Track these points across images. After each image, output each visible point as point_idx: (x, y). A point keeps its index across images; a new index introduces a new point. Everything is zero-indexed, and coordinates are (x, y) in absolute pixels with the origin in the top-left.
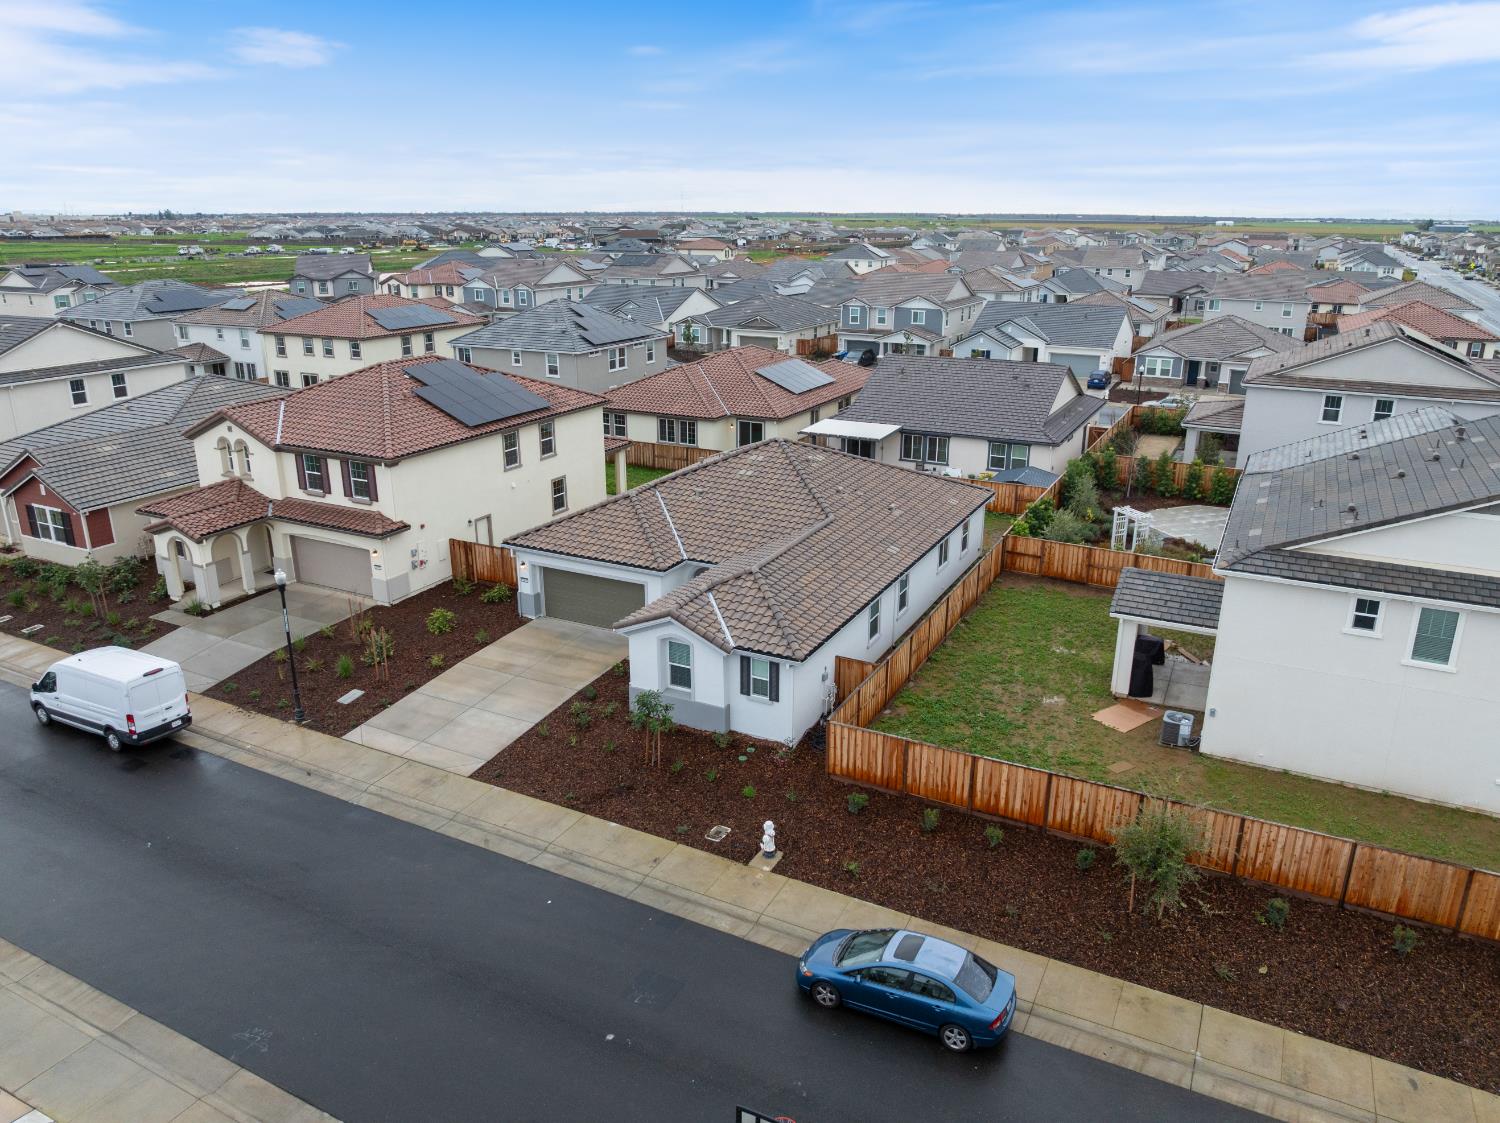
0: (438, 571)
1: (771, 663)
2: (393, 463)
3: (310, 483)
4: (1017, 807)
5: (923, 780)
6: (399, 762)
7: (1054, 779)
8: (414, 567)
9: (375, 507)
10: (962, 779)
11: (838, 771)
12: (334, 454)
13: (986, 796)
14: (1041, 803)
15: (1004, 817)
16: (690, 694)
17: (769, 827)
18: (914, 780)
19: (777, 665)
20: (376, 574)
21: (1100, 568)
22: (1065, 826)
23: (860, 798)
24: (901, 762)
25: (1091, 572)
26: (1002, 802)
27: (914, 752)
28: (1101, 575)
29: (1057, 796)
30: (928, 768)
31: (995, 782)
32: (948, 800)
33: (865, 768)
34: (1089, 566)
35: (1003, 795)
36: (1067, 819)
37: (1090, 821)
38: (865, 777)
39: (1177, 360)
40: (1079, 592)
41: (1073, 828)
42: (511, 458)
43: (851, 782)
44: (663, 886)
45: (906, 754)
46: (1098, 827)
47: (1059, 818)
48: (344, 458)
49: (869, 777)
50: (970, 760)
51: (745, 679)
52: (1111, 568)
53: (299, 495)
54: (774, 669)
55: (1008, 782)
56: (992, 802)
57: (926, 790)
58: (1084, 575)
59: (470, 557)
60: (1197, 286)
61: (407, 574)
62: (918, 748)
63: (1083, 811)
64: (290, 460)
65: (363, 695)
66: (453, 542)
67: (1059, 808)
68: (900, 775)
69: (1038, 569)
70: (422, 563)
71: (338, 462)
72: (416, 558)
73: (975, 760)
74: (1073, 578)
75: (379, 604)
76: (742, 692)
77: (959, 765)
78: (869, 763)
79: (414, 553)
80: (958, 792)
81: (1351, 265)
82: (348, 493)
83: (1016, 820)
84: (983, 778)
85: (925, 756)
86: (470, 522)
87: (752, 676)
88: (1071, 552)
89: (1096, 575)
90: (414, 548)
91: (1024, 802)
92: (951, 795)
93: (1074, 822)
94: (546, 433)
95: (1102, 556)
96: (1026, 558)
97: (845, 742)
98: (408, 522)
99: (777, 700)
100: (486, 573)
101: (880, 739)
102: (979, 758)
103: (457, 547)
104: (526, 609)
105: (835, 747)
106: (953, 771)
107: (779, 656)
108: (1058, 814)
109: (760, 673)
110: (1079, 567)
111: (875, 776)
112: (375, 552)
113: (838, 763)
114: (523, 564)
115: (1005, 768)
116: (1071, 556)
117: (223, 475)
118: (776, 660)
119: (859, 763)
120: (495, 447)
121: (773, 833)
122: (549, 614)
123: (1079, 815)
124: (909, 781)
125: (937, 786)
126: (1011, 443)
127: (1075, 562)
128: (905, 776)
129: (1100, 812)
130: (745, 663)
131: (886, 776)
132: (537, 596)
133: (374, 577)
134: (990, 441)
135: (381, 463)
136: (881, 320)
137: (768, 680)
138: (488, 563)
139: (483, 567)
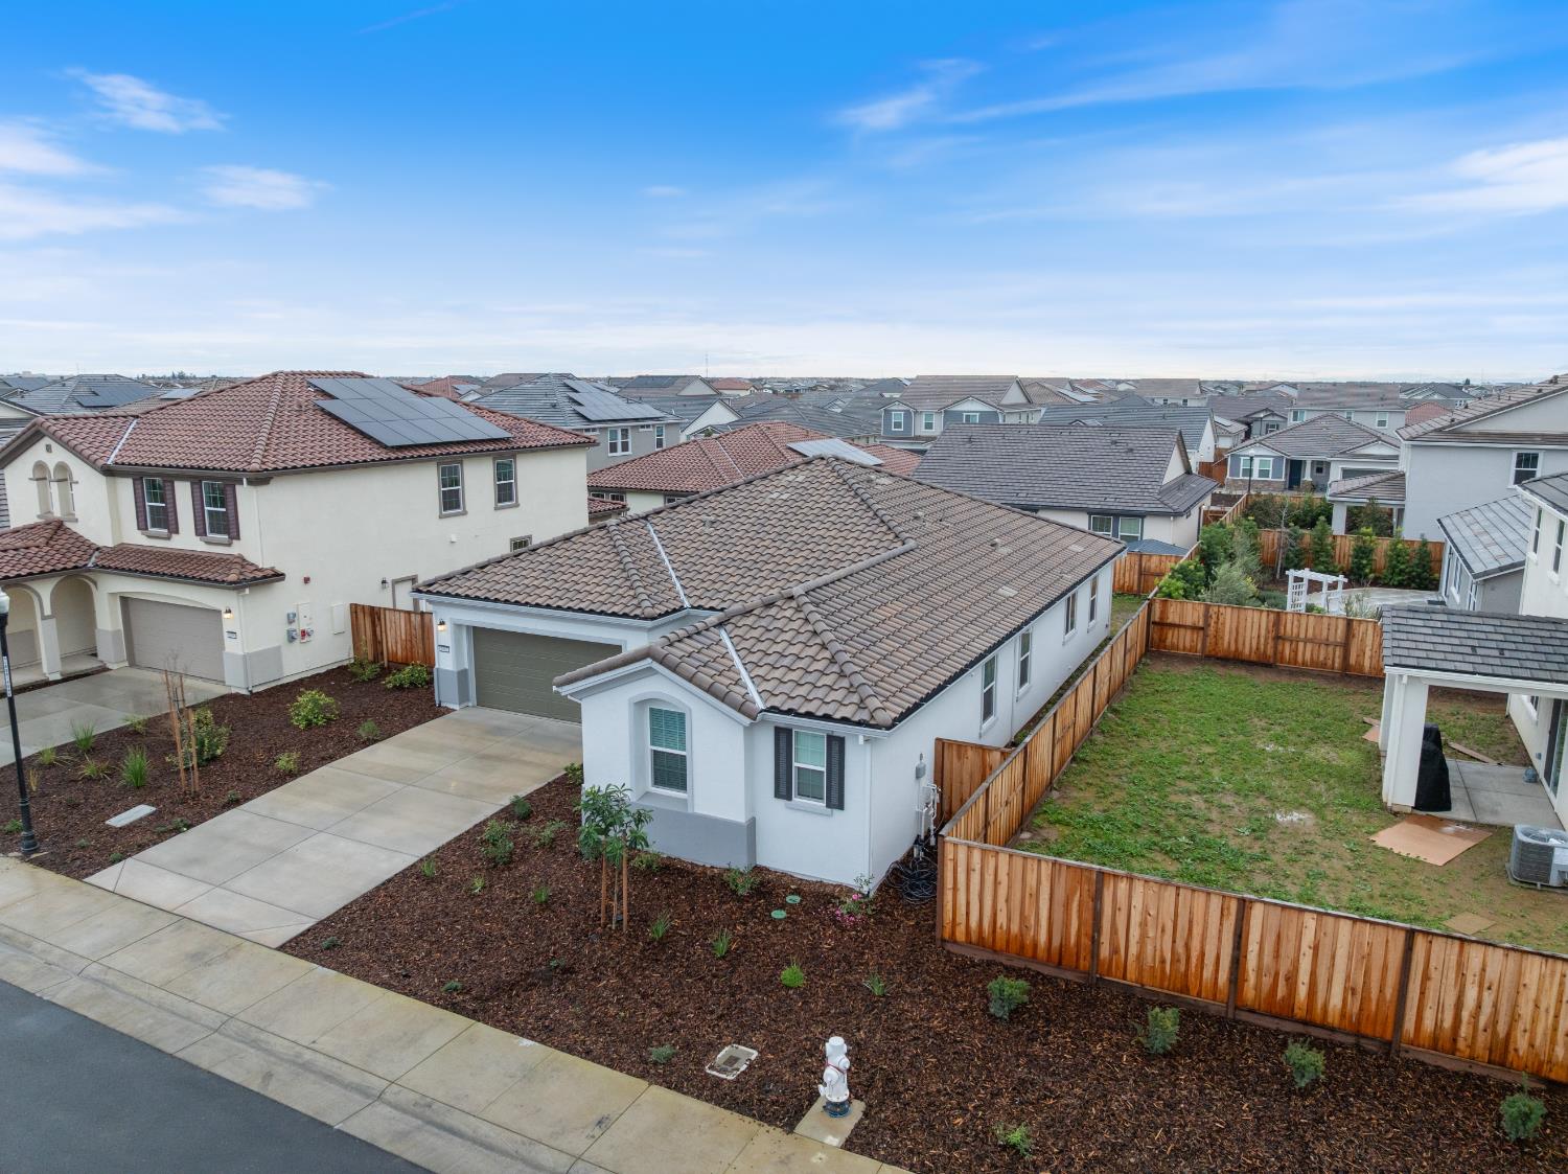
0: (329, 648)
1: (831, 739)
2: (261, 479)
3: (152, 519)
4: (1336, 1001)
5: (1133, 950)
6: (165, 919)
7: (1420, 943)
8: (292, 639)
9: (236, 549)
10: (1216, 946)
11: (960, 935)
12: (183, 473)
13: (1267, 981)
14: (1389, 992)
15: (1305, 1023)
16: (685, 800)
17: (836, 1049)
18: (1115, 951)
19: (841, 741)
20: (232, 647)
21: (1295, 640)
22: (1444, 1042)
23: (1015, 988)
24: (1088, 916)
25: (1280, 648)
26: (1302, 991)
27: (1116, 893)
28: (1296, 652)
29: (1426, 977)
30: (1143, 925)
31: (1288, 950)
32: (1186, 989)
33: (1015, 928)
34: (1278, 638)
35: (1304, 977)
36: (1448, 1023)
37: (1502, 1029)
38: (1014, 947)
39: (1277, 460)
40: (1262, 678)
41: (1461, 1044)
42: (451, 501)
43: (987, 956)
45: (1098, 897)
46: (1522, 1043)
47: (1428, 1024)
48: (195, 476)
49: (1022, 946)
50: (1234, 905)
51: (783, 766)
52: (1311, 641)
53: (137, 539)
54: (836, 748)
55: (1316, 949)
56: (1281, 991)
57: (1141, 970)
58: (1270, 652)
59: (378, 629)
60: (1266, 410)
61: (278, 649)
62: (1123, 885)
63: (1487, 1009)
64: (126, 487)
65: (151, 814)
66: (355, 609)
67: (1431, 1001)
68: (1086, 941)
69: (1199, 646)
70: (304, 633)
71: (187, 485)
72: (293, 626)
73: (1244, 906)
74: (1254, 658)
75: (234, 691)
76: (778, 795)
77: (1210, 921)
78: (1023, 917)
79: (291, 619)
80: (1208, 973)
82: (200, 531)
83: (1332, 1029)
84: (1261, 944)
85: (1137, 901)
86: (384, 582)
87: (795, 764)
88: (1249, 620)
89: (1287, 652)
90: (291, 611)
91: (1350, 990)
92: (1192, 979)
93: (1464, 1031)
94: (504, 474)
95: (1296, 623)
96: (1182, 631)
97: (975, 878)
98: (280, 569)
99: (841, 806)
100: (399, 653)
101: (1046, 869)
102: (1251, 901)
103: (361, 616)
104: (446, 693)
105: (955, 889)
106: (1197, 931)
107: (845, 720)
108: (1428, 1015)
109: (810, 759)
110: (1262, 640)
111: (1035, 945)
112: (230, 611)
113: (961, 918)
114: (442, 623)
115: (1310, 922)
116: (1249, 625)
117: (36, 513)
118: (839, 729)
119: (1002, 919)
120: (425, 482)
121: (845, 1063)
122: (481, 703)
123: (1476, 1015)
124: (1105, 951)
125: (1163, 961)
126: (1117, 515)
127: (1255, 634)
128: (1095, 943)
129: (1526, 1010)
130: (783, 737)
131: (1056, 943)
132: (462, 674)
133: (227, 650)
134: (1090, 512)
135: (245, 480)
136: (929, 426)
137: (824, 769)
138: (404, 637)
139: (396, 642)
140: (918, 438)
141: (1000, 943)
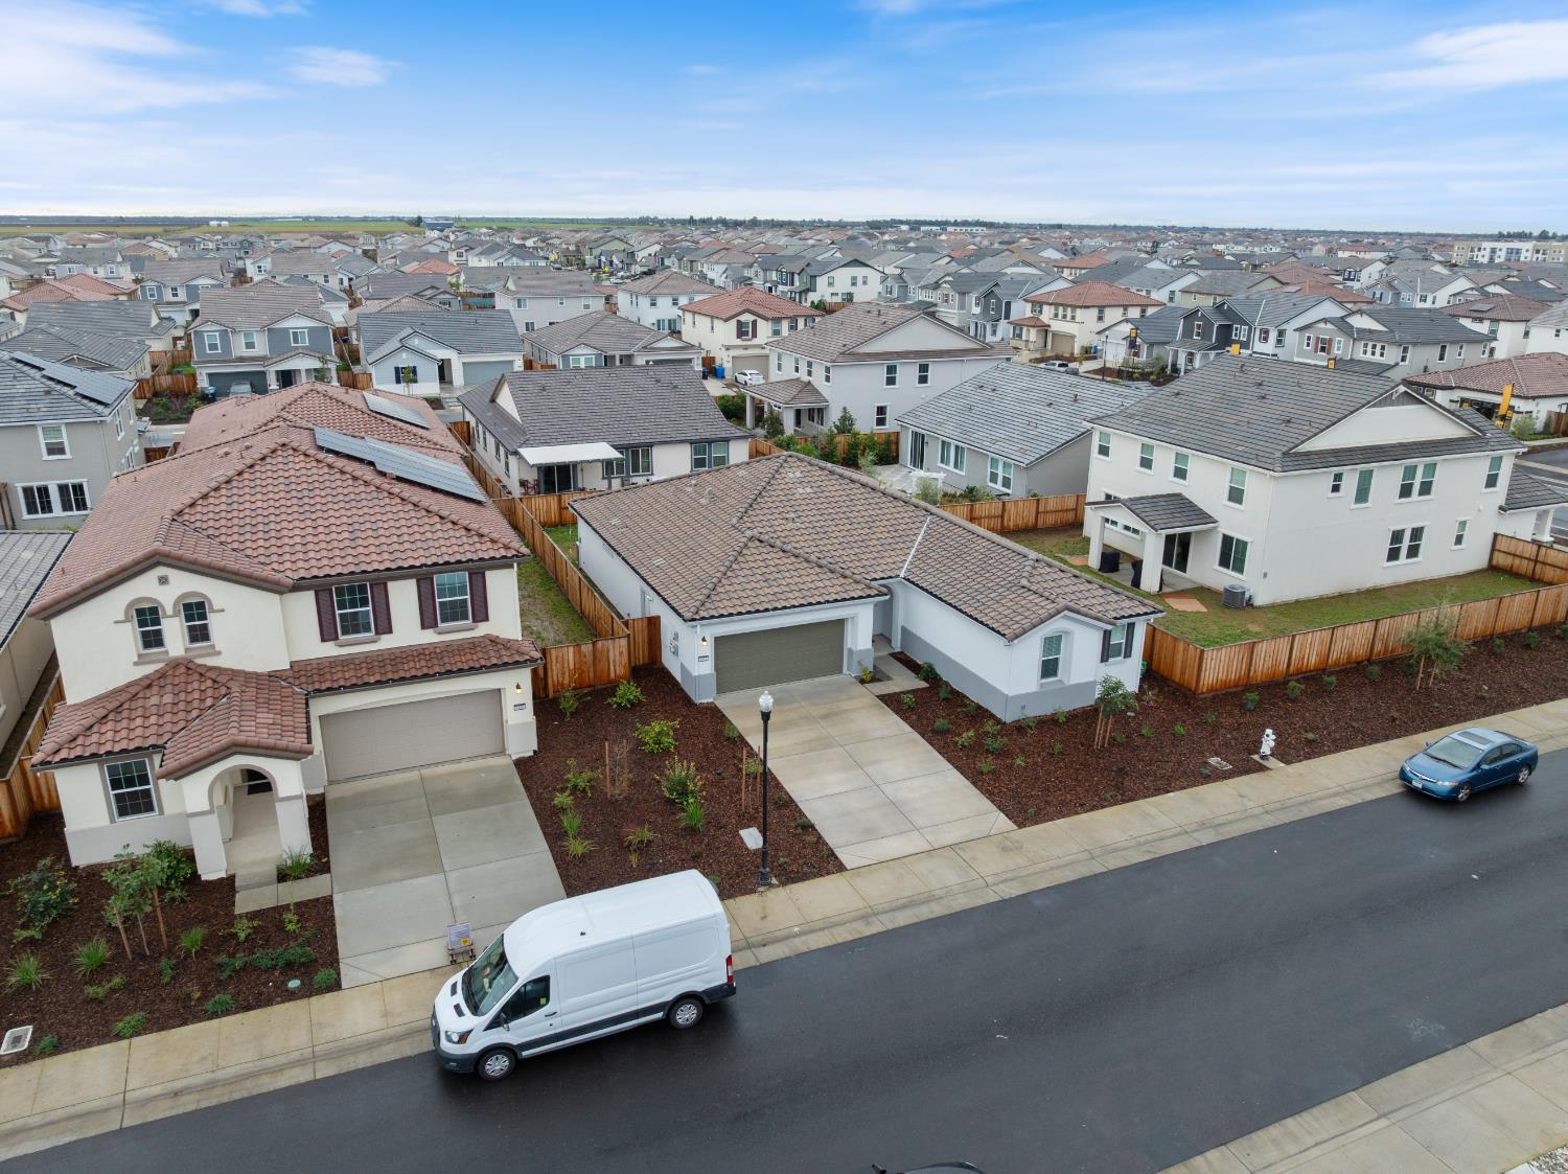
3: (344, 627)
4: (1313, 661)
5: (1260, 668)
7: (1336, 630)
9: (482, 629)
10: (1284, 657)
12: (401, 573)
13: (1297, 662)
14: (1326, 652)
15: (1306, 672)
16: (1059, 681)
18: (1255, 672)
19: (1133, 625)
20: (515, 717)
24: (1248, 662)
26: (1305, 662)
27: (1258, 648)
29: (1335, 642)
30: (1264, 658)
31: (1303, 649)
32: (1274, 676)
33: (1224, 678)
34: (1038, 514)
35: (1306, 656)
36: (1339, 655)
37: (1350, 651)
38: (1222, 686)
39: (598, 356)
41: (1341, 660)
44: (1278, 805)
45: (1252, 653)
46: (1354, 653)
48: (423, 576)
49: (1226, 684)
50: (1291, 639)
51: (1105, 648)
53: (330, 650)
54: (1130, 629)
55: (1311, 645)
56: (1300, 664)
57: (1262, 675)
62: (1260, 645)
63: (1348, 646)
64: (304, 601)
67: (1335, 650)
68: (1246, 672)
71: (411, 583)
73: (1294, 637)
76: (1102, 661)
77: (1283, 648)
78: (1228, 672)
80: (1281, 667)
81: (501, 260)
82: (428, 624)
83: (1312, 671)
84: (1297, 650)
85: (1264, 649)
87: (1110, 643)
91: (1317, 656)
92: (1276, 672)
93: (1342, 655)
97: (1213, 663)
99: (1130, 656)
101: (1237, 649)
102: (1296, 635)
104: (705, 692)
105: (1206, 670)
106: (1280, 653)
108: (1334, 655)
109: (1118, 639)
111: (1230, 681)
113: (1206, 683)
114: (704, 640)
115: (1310, 636)
117: (136, 664)
118: (1133, 620)
119: (1220, 675)
123: (1345, 650)
124: (1252, 673)
125: (1269, 669)
126: (710, 442)
128: (1249, 670)
129: (1356, 643)
130: (1107, 635)
131: (1237, 677)
133: (510, 722)
134: (691, 443)
135: (515, 565)
136: (250, 345)
137: (1124, 641)
138: (572, 667)
139: (563, 674)
140: (241, 359)
141: (1218, 687)
